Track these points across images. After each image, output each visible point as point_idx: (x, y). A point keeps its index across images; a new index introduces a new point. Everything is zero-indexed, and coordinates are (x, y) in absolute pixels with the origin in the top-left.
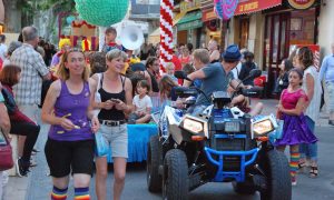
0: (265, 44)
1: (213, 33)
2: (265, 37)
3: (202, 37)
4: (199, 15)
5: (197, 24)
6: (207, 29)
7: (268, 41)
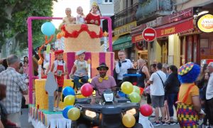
0: (181, 58)
1: (140, 52)
2: (181, 54)
3: (132, 54)
4: (129, 38)
5: (128, 45)
6: (136, 49)
7: (183, 56)
